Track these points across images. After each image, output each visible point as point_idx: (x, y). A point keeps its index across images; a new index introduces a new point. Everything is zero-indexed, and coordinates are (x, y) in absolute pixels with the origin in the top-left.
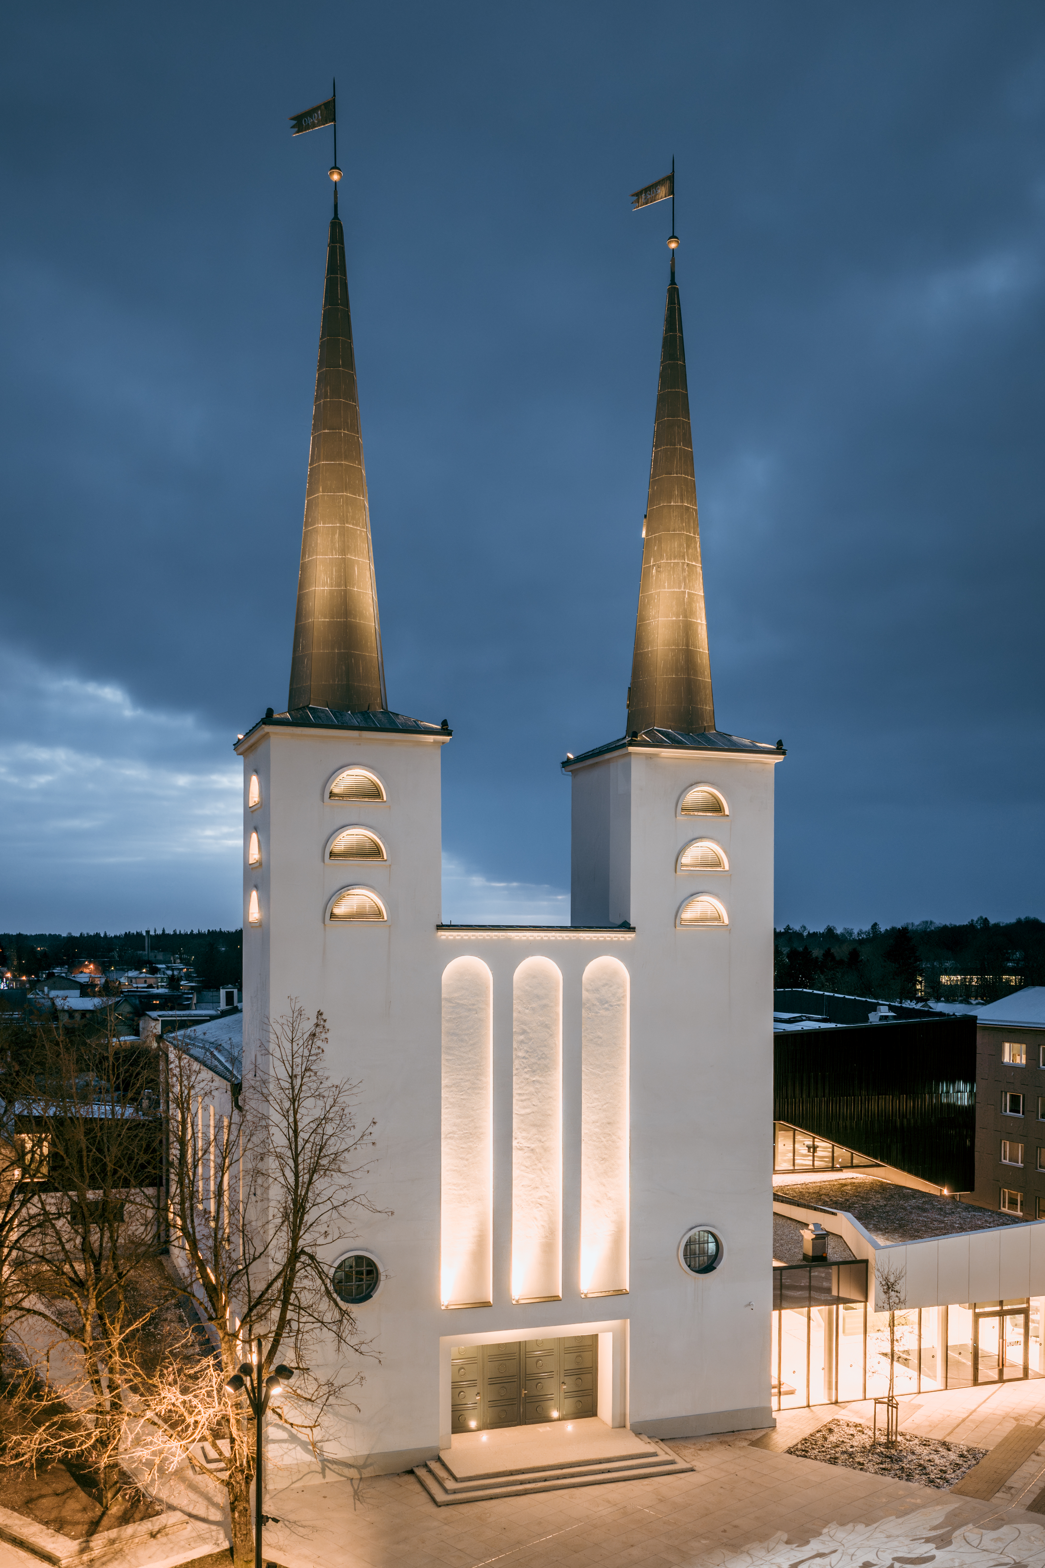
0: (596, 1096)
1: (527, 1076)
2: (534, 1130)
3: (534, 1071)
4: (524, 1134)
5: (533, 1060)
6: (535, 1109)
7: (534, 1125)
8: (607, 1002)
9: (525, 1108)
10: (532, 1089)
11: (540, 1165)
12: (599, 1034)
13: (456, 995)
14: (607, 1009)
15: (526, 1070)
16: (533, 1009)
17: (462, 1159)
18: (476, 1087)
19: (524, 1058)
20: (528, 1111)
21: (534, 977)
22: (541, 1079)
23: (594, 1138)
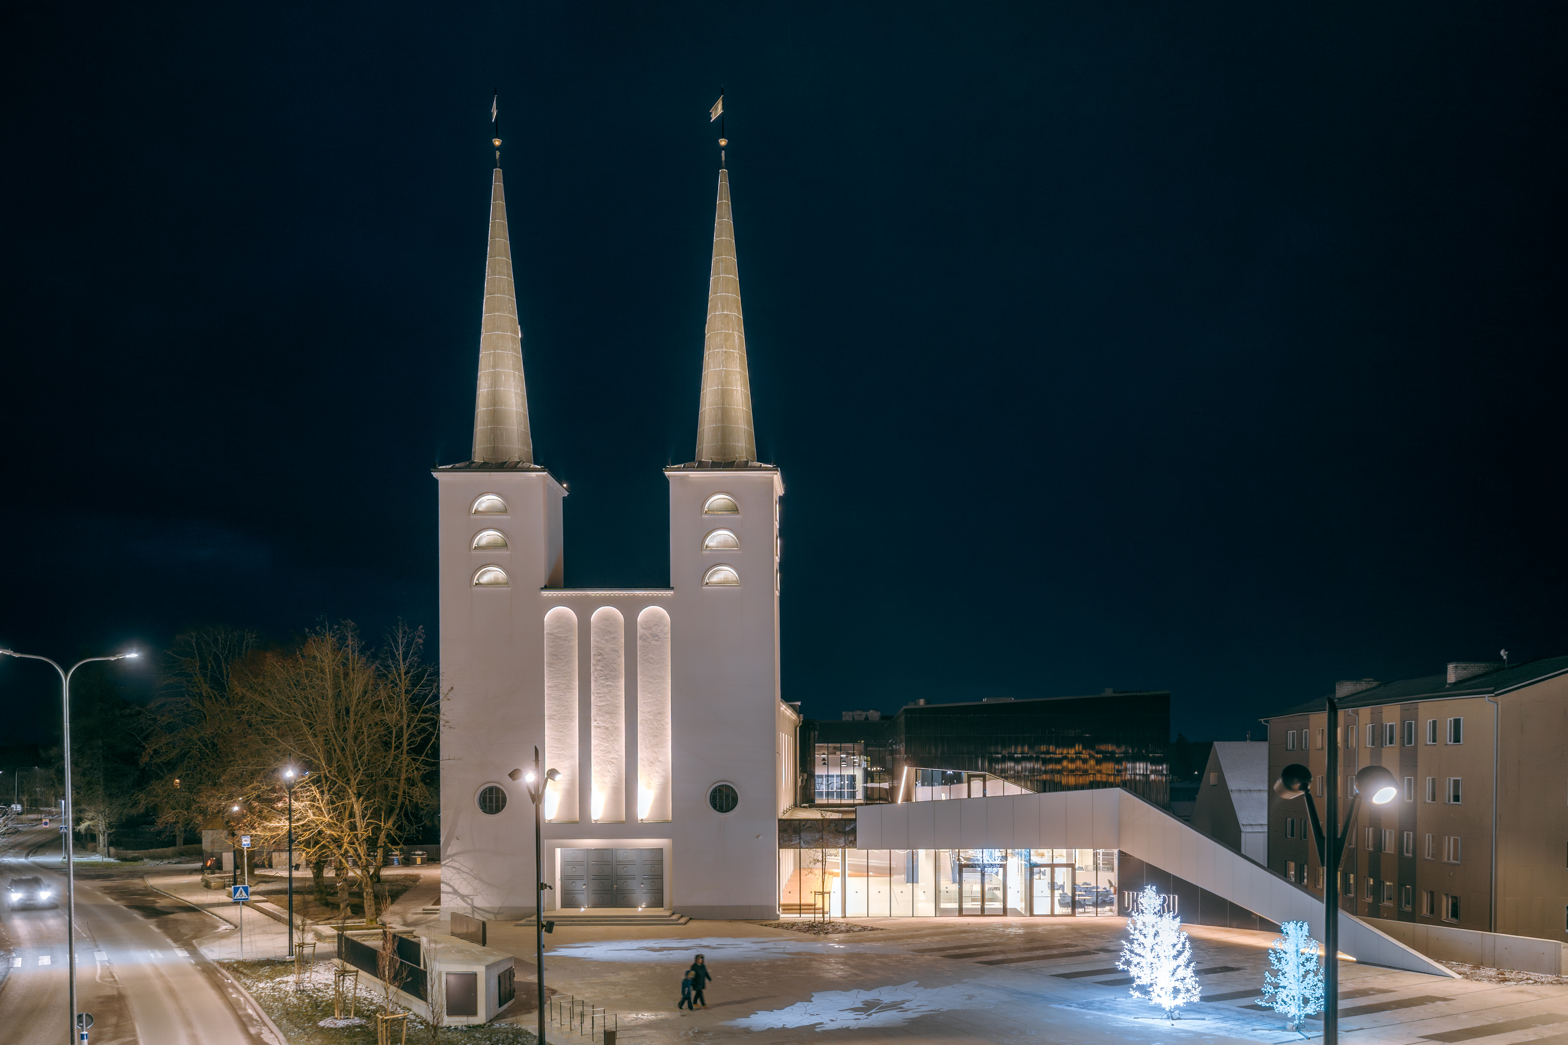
0: (649, 695)
1: (603, 682)
2: (608, 716)
3: (607, 679)
4: (601, 718)
5: (606, 672)
6: (608, 702)
7: (607, 713)
8: (657, 636)
9: (601, 702)
10: (606, 690)
11: (612, 738)
12: (652, 656)
13: (556, 631)
14: (657, 640)
15: (602, 678)
16: (606, 640)
17: (561, 732)
18: (569, 688)
19: (601, 670)
20: (604, 703)
21: (607, 620)
22: (612, 684)
23: (649, 722)
